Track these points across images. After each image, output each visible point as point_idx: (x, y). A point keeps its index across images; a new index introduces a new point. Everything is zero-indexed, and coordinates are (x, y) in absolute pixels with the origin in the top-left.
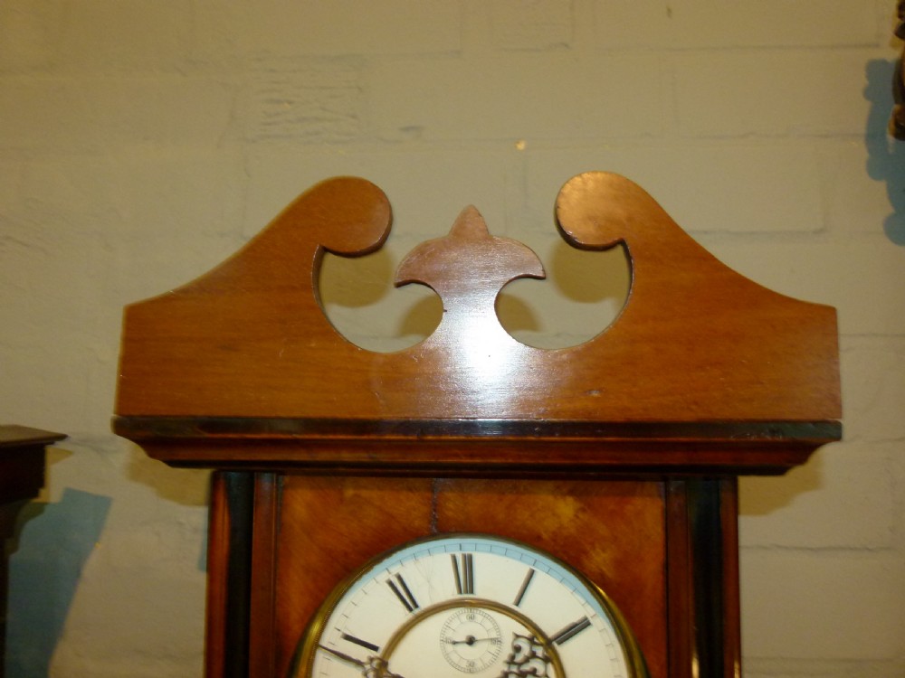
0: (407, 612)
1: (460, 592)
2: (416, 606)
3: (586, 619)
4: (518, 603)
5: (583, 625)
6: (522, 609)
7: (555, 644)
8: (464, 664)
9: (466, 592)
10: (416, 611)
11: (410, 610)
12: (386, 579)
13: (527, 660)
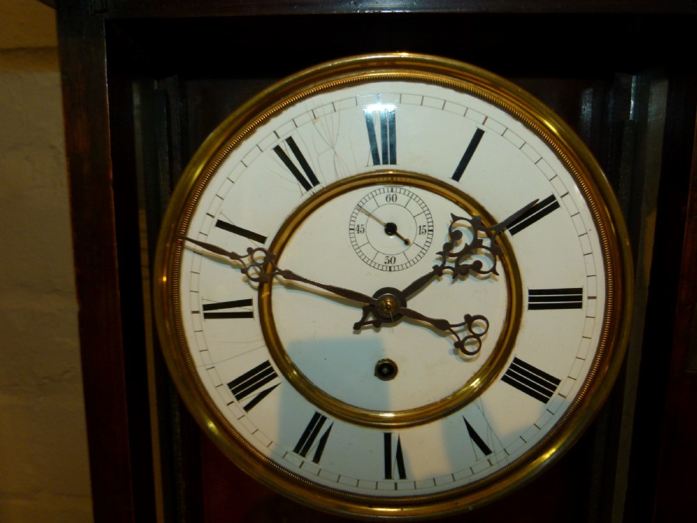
0: (303, 190)
1: (376, 162)
2: (316, 182)
3: (552, 198)
4: (457, 176)
5: (550, 205)
6: (463, 185)
7: (507, 232)
8: (381, 260)
9: (385, 162)
10: (316, 189)
11: (308, 187)
12: (274, 145)
13: (469, 251)
